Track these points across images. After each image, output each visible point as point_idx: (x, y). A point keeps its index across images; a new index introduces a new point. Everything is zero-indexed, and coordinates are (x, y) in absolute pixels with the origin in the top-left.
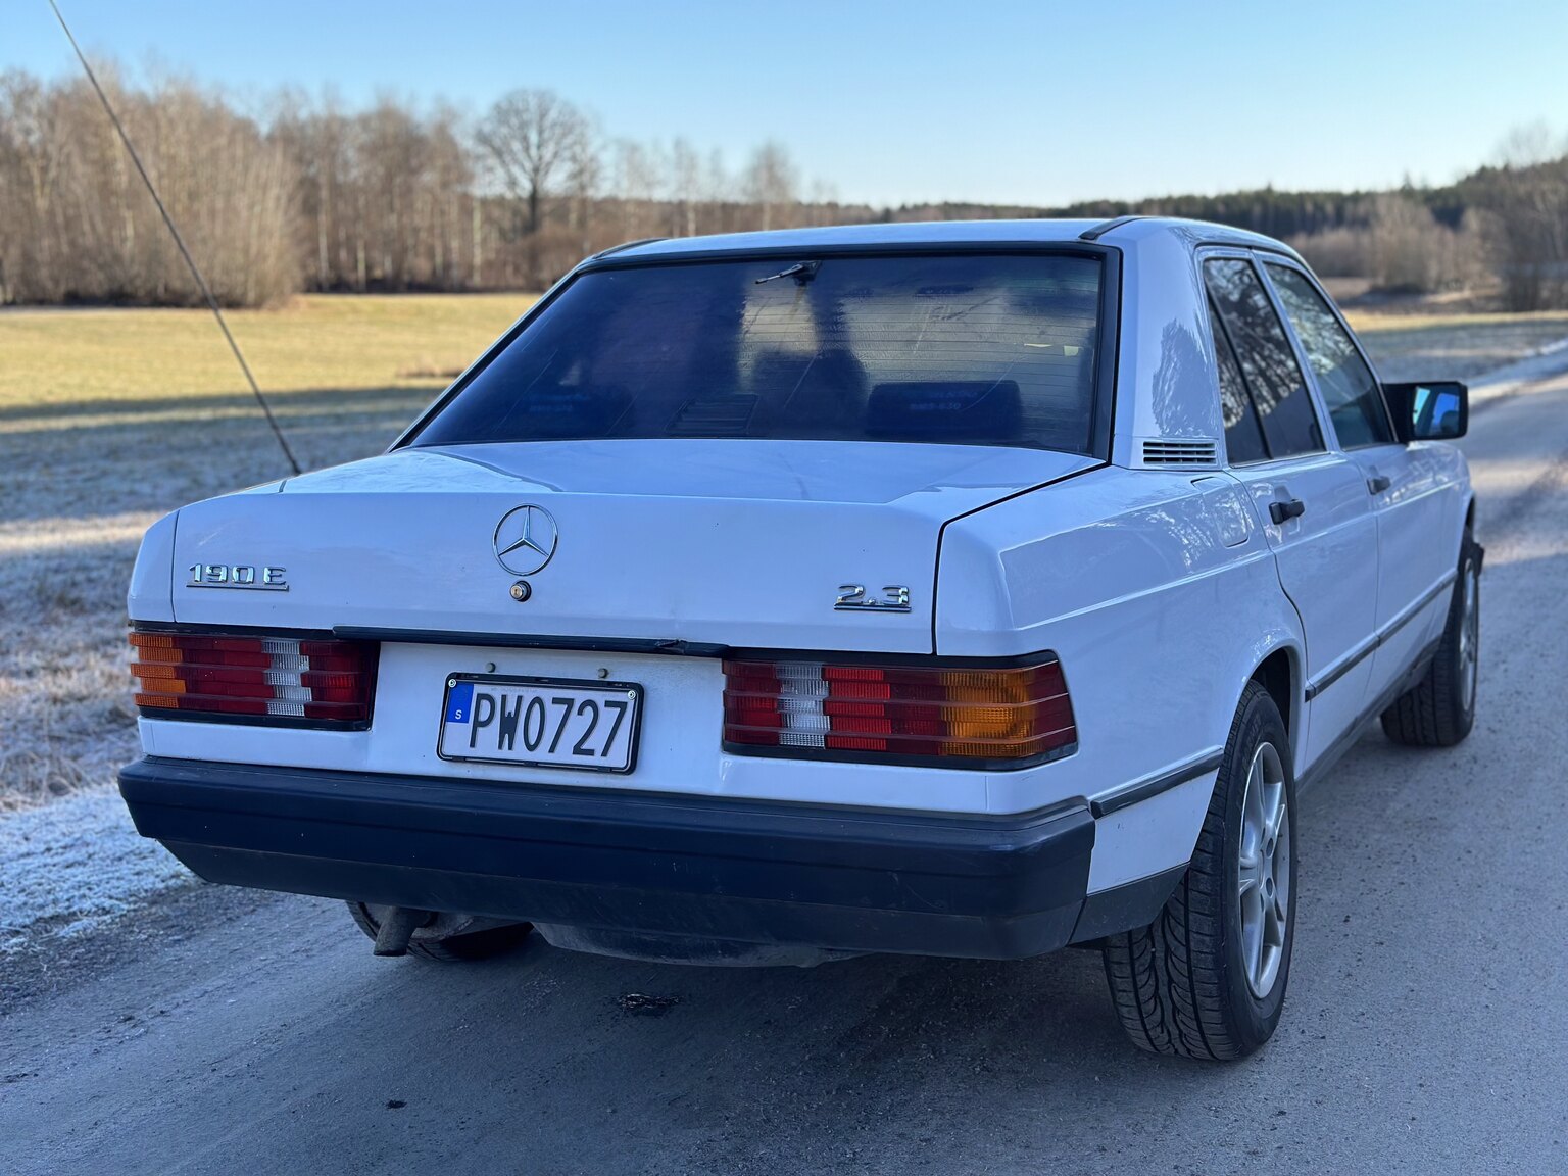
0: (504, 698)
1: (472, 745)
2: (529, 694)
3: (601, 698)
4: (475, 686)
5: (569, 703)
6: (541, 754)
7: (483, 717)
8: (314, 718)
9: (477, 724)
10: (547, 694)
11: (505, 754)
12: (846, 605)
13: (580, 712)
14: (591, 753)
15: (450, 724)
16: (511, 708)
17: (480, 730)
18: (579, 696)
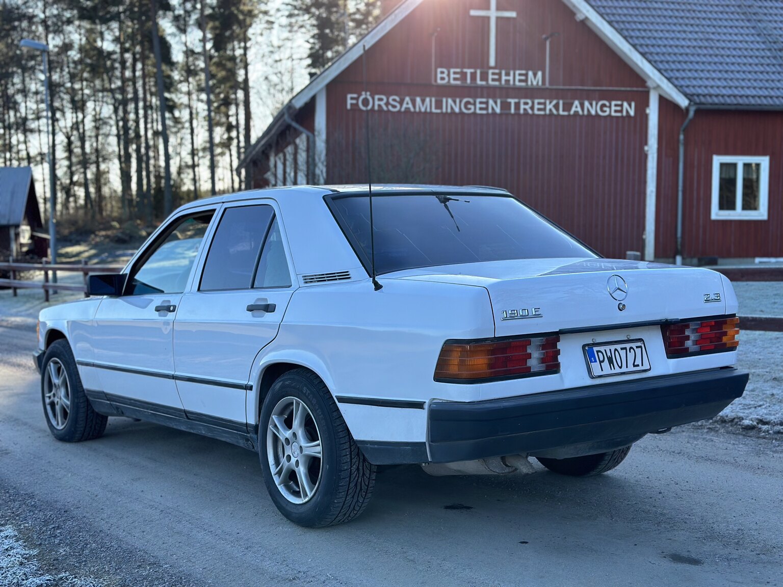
0: (605, 351)
1: (602, 370)
4: (594, 348)
6: (624, 369)
7: (601, 359)
8: (548, 370)
9: (601, 362)
10: (618, 347)
11: (613, 371)
13: (630, 352)
14: (638, 366)
16: (609, 354)
18: (628, 346)
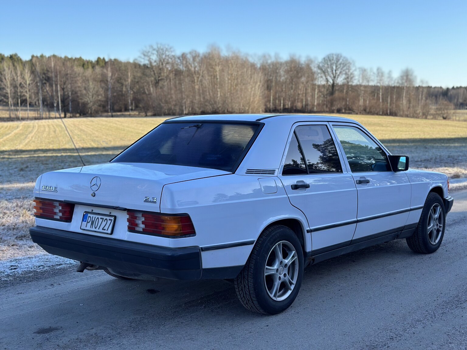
0: (93, 217)
1: (86, 227)
2: (97, 216)
3: (108, 218)
4: (88, 214)
5: (103, 219)
7: (89, 221)
8: (61, 220)
9: (88, 222)
10: (100, 217)
11: (91, 229)
12: (146, 201)
13: (104, 221)
14: (105, 230)
15: (83, 222)
16: (93, 219)
17: (88, 224)
